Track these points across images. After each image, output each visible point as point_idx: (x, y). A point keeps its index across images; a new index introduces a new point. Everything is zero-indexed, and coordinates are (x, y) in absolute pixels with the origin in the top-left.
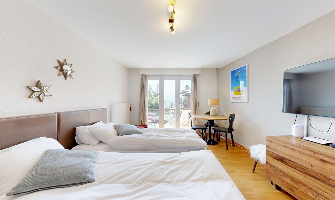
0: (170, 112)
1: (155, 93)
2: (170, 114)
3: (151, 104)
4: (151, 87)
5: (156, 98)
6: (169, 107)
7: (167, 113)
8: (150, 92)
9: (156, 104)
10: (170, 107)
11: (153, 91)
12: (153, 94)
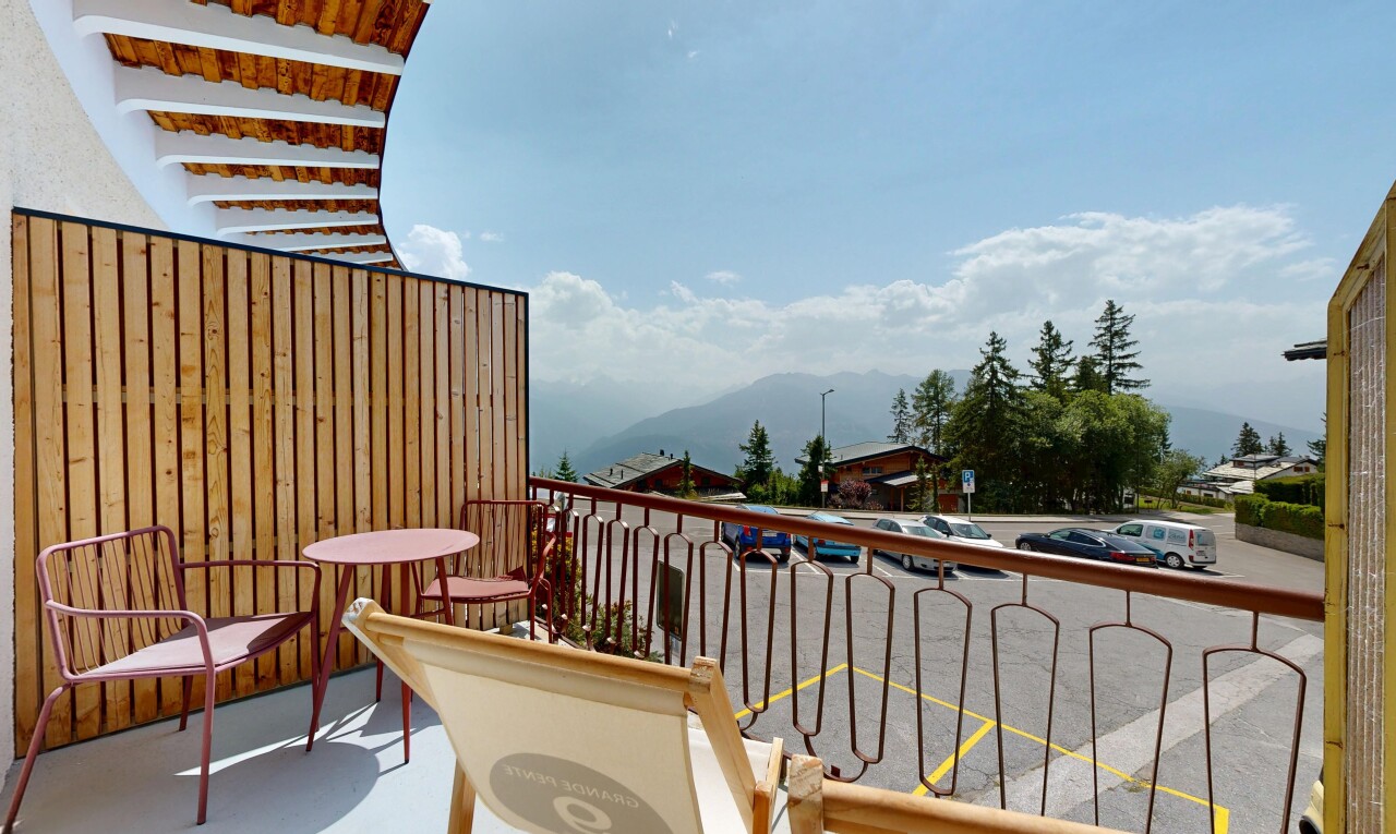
0: (1222, 497)
1: (1087, 365)
2: (1220, 505)
3: (1048, 436)
4: (1054, 333)
5: (1094, 400)
6: (1224, 461)
7: (1197, 501)
8: (1051, 360)
9: (1086, 437)
10: (1229, 456)
11: (1067, 358)
12: (1071, 372)
